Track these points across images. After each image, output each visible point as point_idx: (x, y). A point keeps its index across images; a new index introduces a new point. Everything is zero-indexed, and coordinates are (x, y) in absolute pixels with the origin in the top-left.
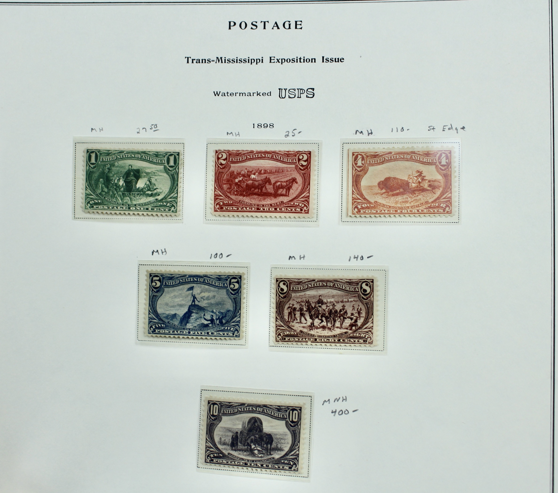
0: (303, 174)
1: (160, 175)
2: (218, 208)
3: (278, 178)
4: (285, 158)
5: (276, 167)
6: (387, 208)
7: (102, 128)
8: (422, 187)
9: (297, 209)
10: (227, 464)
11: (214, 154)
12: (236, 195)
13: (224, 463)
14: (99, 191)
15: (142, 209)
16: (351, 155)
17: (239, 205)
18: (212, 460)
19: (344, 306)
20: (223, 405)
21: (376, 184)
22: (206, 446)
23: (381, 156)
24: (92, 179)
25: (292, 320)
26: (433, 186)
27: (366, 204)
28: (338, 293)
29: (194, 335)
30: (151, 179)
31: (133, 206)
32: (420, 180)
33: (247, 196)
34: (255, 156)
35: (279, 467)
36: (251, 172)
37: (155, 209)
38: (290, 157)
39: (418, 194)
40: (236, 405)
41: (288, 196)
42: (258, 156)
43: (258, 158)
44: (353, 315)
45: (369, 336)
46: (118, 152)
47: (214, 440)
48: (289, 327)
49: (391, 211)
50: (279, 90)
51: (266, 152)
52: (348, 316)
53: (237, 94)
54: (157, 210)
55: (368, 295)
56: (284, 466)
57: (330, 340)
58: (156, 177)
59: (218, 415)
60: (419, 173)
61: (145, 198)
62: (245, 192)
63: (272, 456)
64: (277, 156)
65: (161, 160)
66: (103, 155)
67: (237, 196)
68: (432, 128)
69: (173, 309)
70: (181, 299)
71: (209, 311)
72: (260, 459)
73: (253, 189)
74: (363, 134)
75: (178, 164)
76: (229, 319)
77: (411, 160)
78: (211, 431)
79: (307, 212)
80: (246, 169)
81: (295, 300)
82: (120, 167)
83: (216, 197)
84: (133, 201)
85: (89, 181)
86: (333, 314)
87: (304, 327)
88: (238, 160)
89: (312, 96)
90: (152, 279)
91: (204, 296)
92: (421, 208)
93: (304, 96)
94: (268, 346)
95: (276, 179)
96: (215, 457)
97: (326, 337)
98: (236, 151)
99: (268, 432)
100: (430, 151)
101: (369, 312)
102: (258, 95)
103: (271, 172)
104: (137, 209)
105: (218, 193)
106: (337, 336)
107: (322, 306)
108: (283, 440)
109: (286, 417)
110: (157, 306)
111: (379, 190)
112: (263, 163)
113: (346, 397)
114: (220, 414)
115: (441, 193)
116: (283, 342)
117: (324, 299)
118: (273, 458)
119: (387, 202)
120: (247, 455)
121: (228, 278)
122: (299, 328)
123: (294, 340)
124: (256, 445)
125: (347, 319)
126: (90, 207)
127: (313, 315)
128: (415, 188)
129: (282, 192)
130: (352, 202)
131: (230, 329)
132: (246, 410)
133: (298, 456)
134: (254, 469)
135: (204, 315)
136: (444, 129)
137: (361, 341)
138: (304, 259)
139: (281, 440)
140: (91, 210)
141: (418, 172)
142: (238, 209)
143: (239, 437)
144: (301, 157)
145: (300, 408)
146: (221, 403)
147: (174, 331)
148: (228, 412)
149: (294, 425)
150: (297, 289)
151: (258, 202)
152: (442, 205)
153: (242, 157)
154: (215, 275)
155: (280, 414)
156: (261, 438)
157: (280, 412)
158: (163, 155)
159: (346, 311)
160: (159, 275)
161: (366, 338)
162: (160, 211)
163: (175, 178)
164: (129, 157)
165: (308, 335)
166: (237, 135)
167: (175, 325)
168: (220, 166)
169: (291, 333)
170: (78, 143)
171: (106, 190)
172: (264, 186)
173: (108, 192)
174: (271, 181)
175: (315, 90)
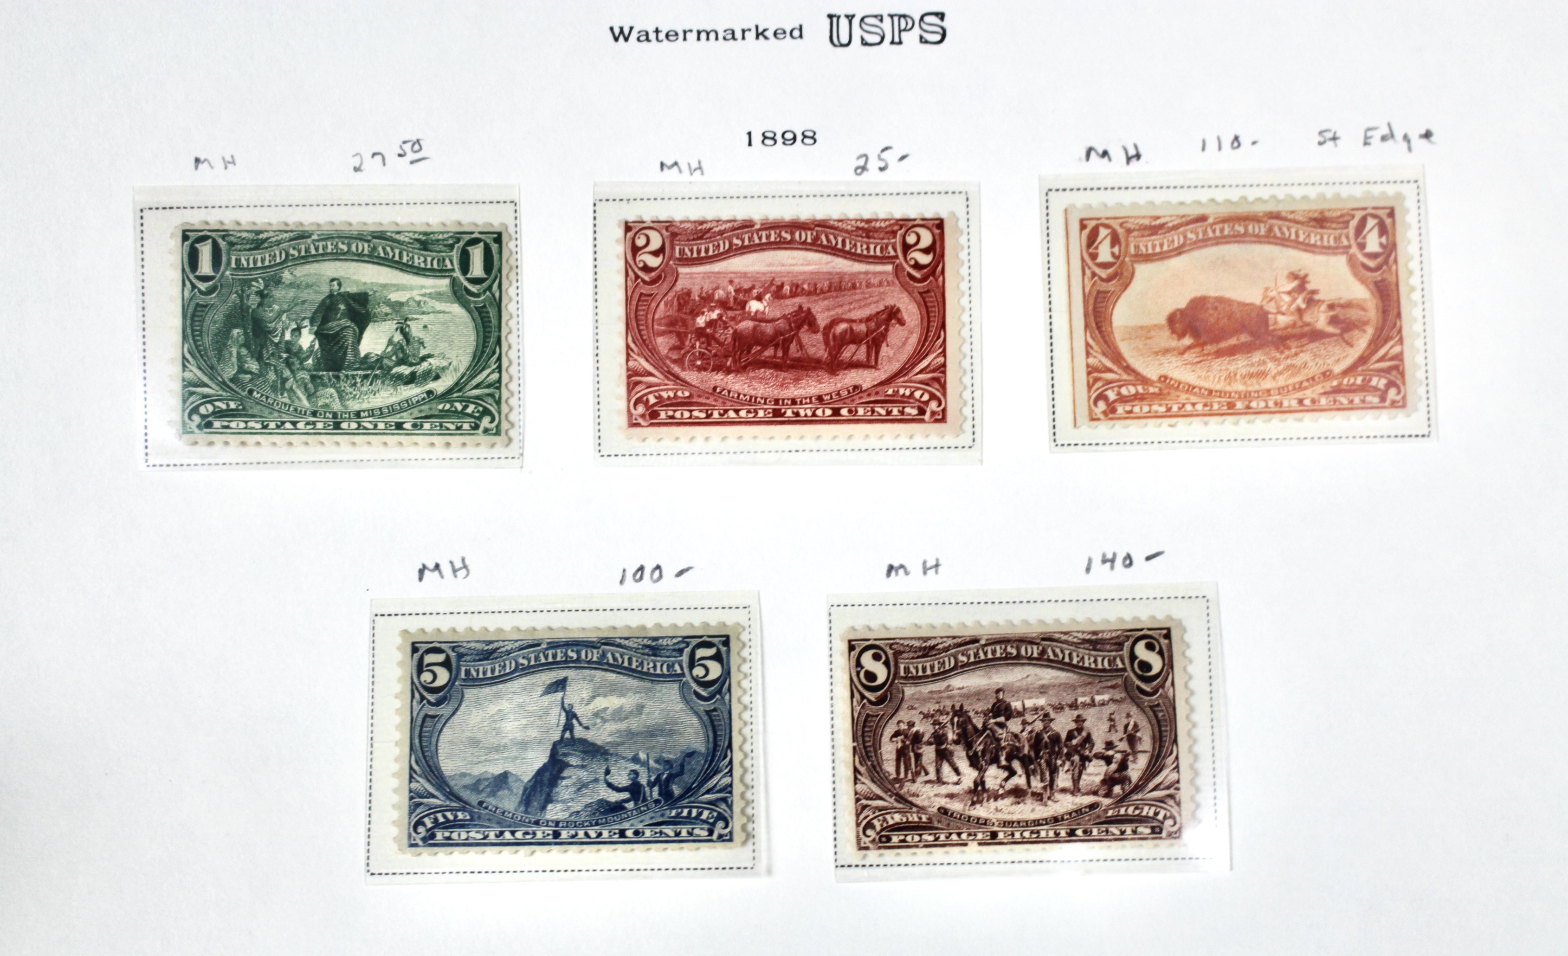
0: (920, 293)
1: (438, 309)
2: (643, 416)
3: (839, 311)
4: (859, 241)
5: (830, 273)
6: (1201, 395)
7: (232, 157)
8: (1308, 324)
9: (908, 410)
11: (619, 234)
12: (700, 369)
14: (230, 372)
15: (381, 426)
16: (1075, 227)
17: (713, 403)
19: (1079, 720)
21: (1162, 320)
23: (1175, 228)
24: (205, 327)
25: (910, 776)
26: (1343, 321)
27: (1134, 385)
28: (1057, 677)
29: (574, 841)
30: (408, 326)
31: (350, 418)
32: (1300, 302)
34: (760, 238)
36: (748, 291)
37: (427, 426)
38: (874, 238)
39: (1298, 350)
41: (875, 367)
42: (768, 237)
43: (770, 246)
44: (1112, 748)
45: (1168, 814)
46: (292, 234)
48: (901, 798)
49: (1216, 406)
50: (828, 21)
51: (795, 226)
52: (1094, 752)
53: (692, 37)
54: (431, 429)
55: (1158, 680)
57: (1043, 834)
58: (425, 318)
60: (1295, 284)
61: (391, 389)
62: (730, 359)
64: (831, 237)
65: (439, 260)
66: (239, 247)
67: (705, 373)
68: (1329, 135)
69: (496, 757)
70: (524, 722)
71: (624, 758)
73: (759, 348)
74: (1110, 159)
75: (500, 271)
76: (693, 783)
77: (1269, 238)
79: (941, 418)
80: (731, 282)
81: (915, 709)
82: (299, 287)
83: (633, 378)
84: (348, 400)
85: (194, 336)
86: (1046, 747)
87: (951, 796)
88: (703, 254)
90: (421, 659)
91: (606, 709)
92: (1309, 394)
93: (911, 38)
94: (833, 865)
95: (832, 313)
97: (1027, 824)
98: (695, 222)
100: (1329, 210)
101: (1164, 734)
102: (761, 37)
103: (816, 289)
104: (365, 428)
105: (640, 364)
106: (1063, 819)
107: (1008, 723)
110: (439, 751)
111: (1173, 339)
112: (785, 262)
115: (1369, 345)
116: (882, 851)
117: (1014, 698)
119: (1199, 377)
121: (683, 645)
122: (938, 799)
125: (1095, 762)
126: (199, 427)
127: (980, 754)
128: (1289, 330)
129: (854, 354)
130: (1088, 382)
131: (700, 814)
135: (607, 772)
136: (1366, 138)
137: (1144, 830)
138: (937, 572)
140: (202, 437)
141: (1294, 276)
142: (709, 416)
144: (911, 239)
147: (502, 833)
150: (920, 673)
151: (776, 392)
152: (1374, 382)
153: (716, 244)
154: (638, 638)
158: (445, 242)
159: (1089, 736)
160: (443, 646)
161: (1159, 821)
162: (443, 431)
163: (489, 317)
164: (329, 250)
165: (969, 821)
166: (695, 170)
167: (503, 813)
168: (640, 273)
169: (910, 819)
170: (151, 209)
171: (255, 367)
172: (794, 335)
173: (260, 372)
174: (815, 319)
175: (946, 18)
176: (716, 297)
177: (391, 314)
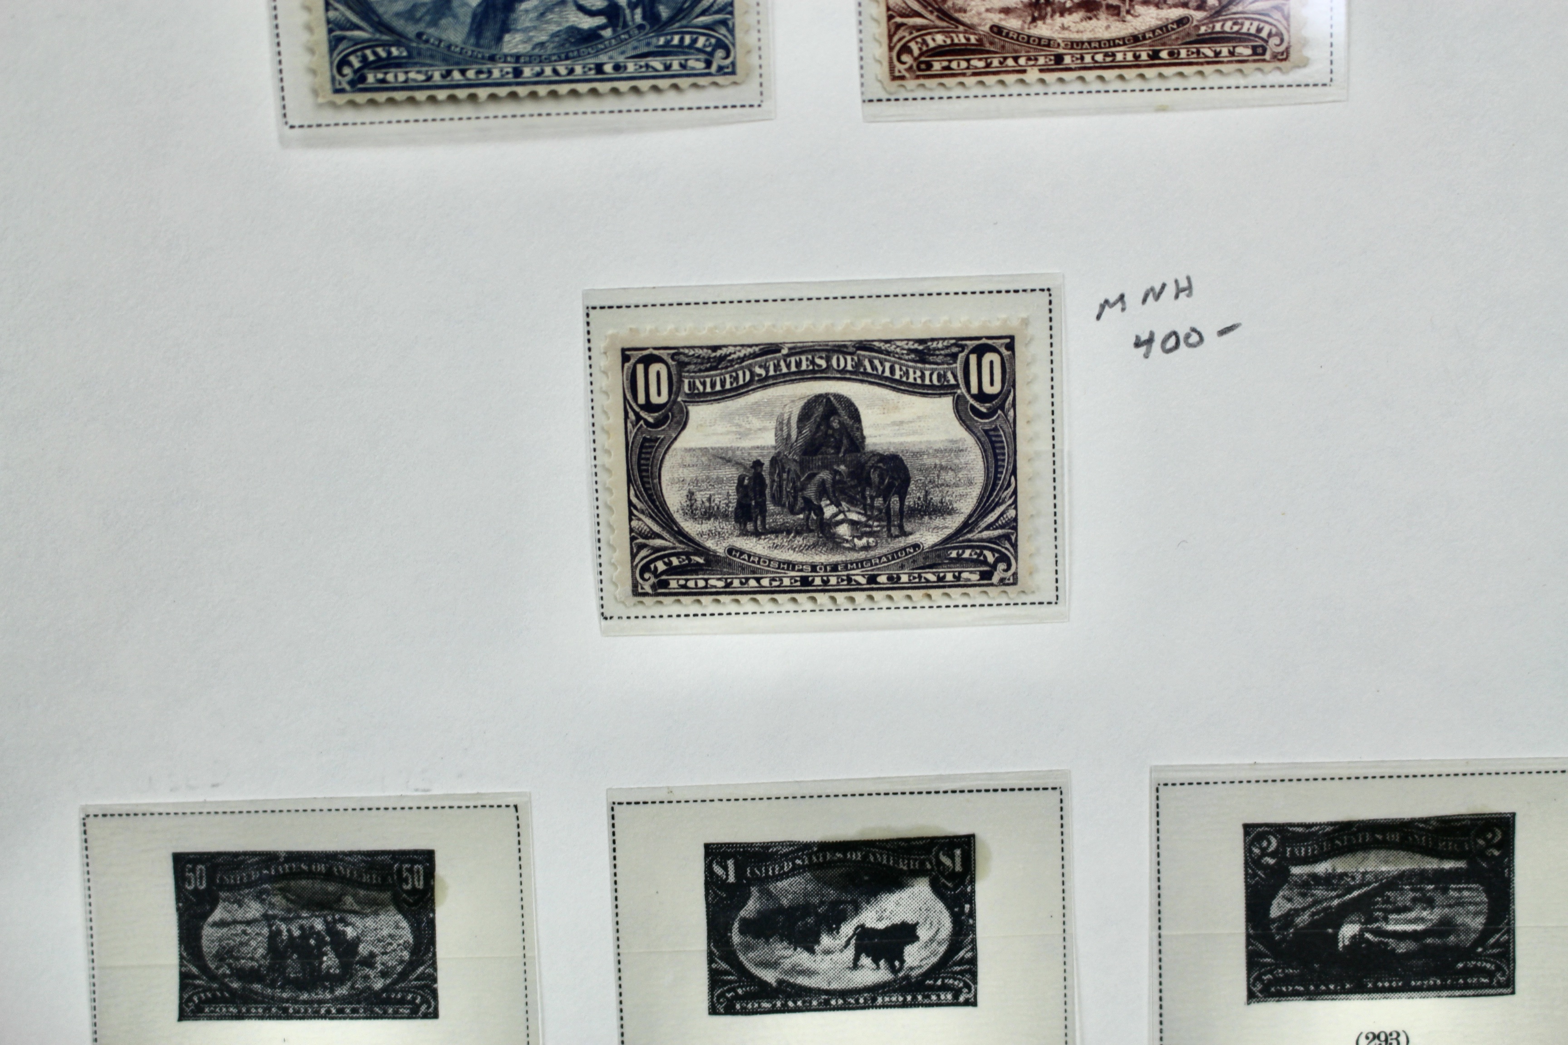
10: (728, 590)
13: (715, 587)
18: (665, 584)
20: (686, 360)
22: (631, 530)
29: (539, 79)
35: (941, 579)
40: (741, 354)
45: (1274, 31)
47: (663, 504)
48: (944, 15)
56: (960, 573)
57: (1119, 57)
59: (672, 401)
63: (911, 540)
72: (862, 555)
78: (647, 471)
87: (1006, 11)
94: (859, 101)
96: (672, 570)
97: (1100, 44)
99: (885, 448)
106: (1144, 39)
108: (951, 473)
109: (956, 380)
113: (1188, 279)
114: (679, 399)
116: (922, 81)
118: (916, 546)
120: (808, 548)
122: (990, 15)
123: (968, 68)
124: (844, 504)
131: (694, 41)
132: (785, 370)
133: (1015, 528)
134: (840, 597)
137: (1244, 51)
139: (943, 473)
143: (768, 481)
145: (1008, 341)
146: (676, 352)
147: (449, 73)
148: (713, 385)
149: (988, 409)
155: (927, 373)
156: (860, 474)
157: (927, 366)
161: (1262, 39)
165: (1028, 42)
167: (449, 47)
169: (956, 41)
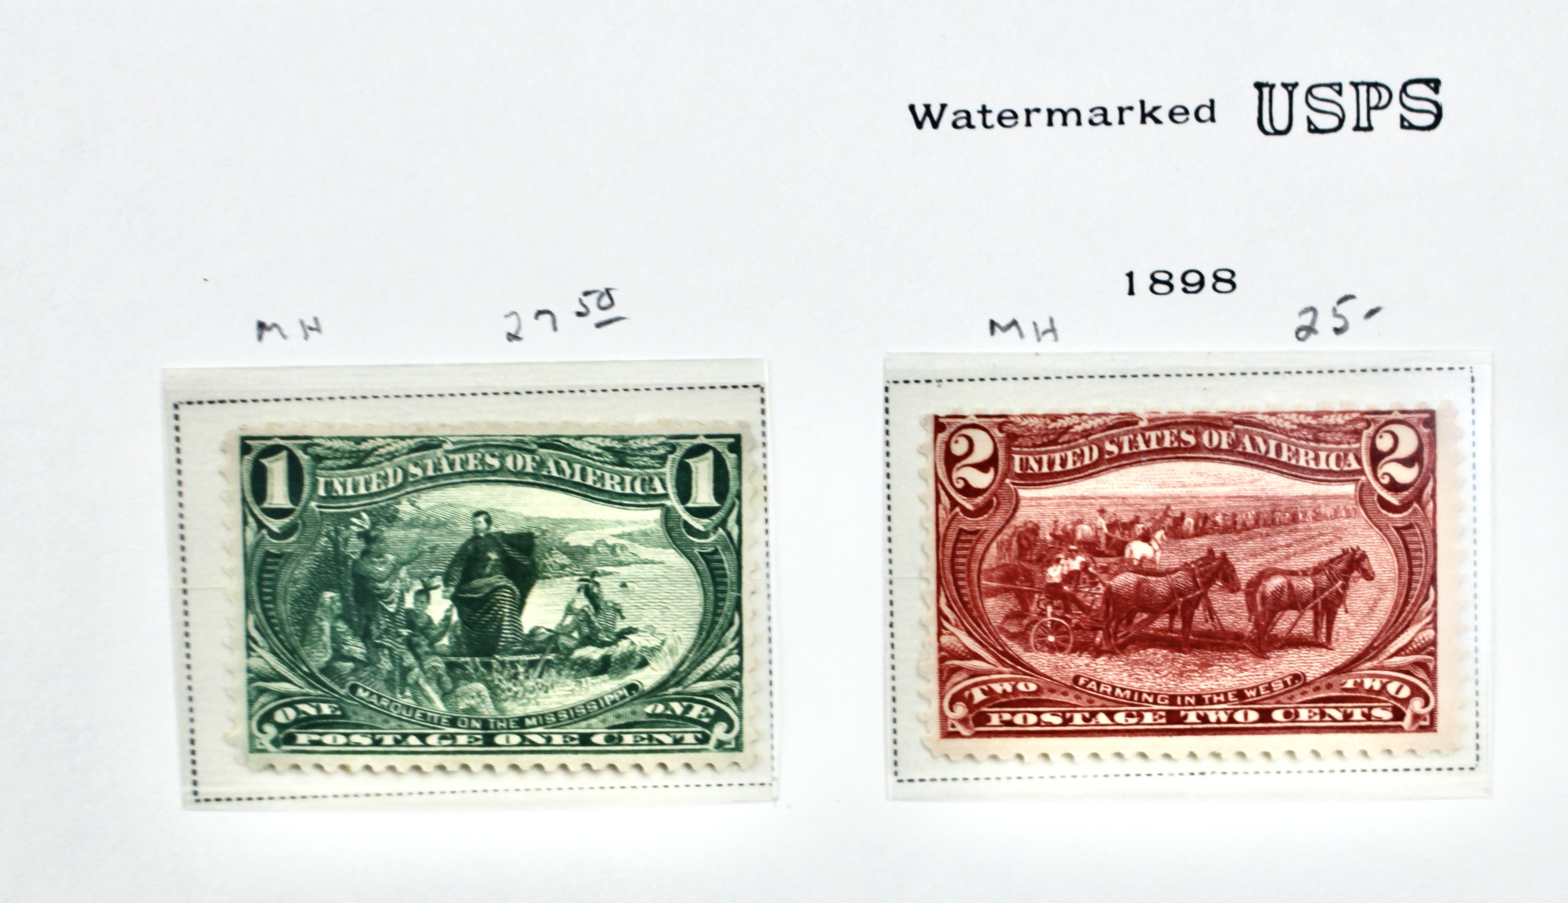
0: (1397, 529)
1: (643, 557)
2: (964, 721)
3: (1271, 557)
4: (1302, 447)
5: (1258, 499)
7: (316, 319)
9: (1377, 712)
11: (925, 436)
12: (1053, 648)
14: (320, 657)
15: (557, 739)
17: (1074, 702)
24: (280, 590)
30: (597, 584)
33: (1111, 653)
34: (1147, 442)
36: (1129, 526)
37: (628, 739)
38: (1326, 442)
41: (1326, 645)
42: (1160, 440)
43: (1163, 454)
46: (411, 443)
50: (1256, 92)
51: (1202, 422)
53: (1039, 119)
54: (636, 743)
58: (624, 571)
61: (571, 683)
64: (1259, 440)
65: (643, 480)
66: (329, 463)
67: (1061, 655)
73: (1145, 616)
75: (739, 496)
79: (1428, 724)
80: (1102, 512)
82: (424, 525)
83: (949, 663)
84: (506, 700)
85: (263, 602)
88: (1057, 468)
89: (1429, 119)
93: (1386, 120)
98: (1044, 416)
102: (1149, 120)
103: (1235, 523)
104: (533, 744)
105: (960, 641)
112: (1187, 481)
126: (275, 742)
129: (1294, 624)
140: (282, 758)
142: (1067, 721)
144: (1384, 443)
151: (1172, 684)
153: (1078, 451)
158: (653, 453)
162: (654, 746)
163: (723, 569)
164: (471, 467)
166: (1045, 332)
168: (959, 498)
170: (190, 403)
171: (359, 650)
172: (1199, 597)
173: (368, 658)
174: (1234, 571)
175: (1442, 89)
176: (1079, 536)
177: (570, 566)
